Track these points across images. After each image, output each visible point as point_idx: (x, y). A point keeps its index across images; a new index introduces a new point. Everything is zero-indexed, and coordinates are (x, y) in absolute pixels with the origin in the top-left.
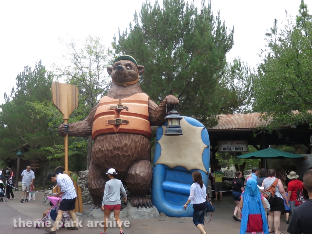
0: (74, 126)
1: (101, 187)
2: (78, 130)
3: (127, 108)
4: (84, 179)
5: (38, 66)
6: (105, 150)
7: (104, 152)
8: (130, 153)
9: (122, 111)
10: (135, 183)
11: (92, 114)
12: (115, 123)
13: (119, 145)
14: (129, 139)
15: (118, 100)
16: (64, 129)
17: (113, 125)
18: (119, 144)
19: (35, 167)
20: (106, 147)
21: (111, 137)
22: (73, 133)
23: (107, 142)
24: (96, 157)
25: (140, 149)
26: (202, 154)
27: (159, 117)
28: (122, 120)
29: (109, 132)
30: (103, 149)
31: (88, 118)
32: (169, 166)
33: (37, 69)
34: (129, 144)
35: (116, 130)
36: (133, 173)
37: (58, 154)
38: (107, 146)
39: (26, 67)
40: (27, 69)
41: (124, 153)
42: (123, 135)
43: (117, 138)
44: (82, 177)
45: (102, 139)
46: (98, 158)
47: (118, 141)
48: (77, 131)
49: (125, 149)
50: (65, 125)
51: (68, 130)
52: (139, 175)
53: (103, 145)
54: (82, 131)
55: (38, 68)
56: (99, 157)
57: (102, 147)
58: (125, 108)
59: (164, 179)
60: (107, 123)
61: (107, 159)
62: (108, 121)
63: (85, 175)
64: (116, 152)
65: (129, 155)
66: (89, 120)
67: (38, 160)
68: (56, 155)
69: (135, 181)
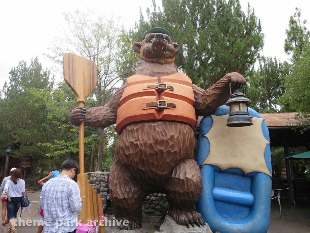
0: (92, 112)
1: (130, 196)
2: (97, 118)
3: (172, 87)
4: (94, 182)
5: (33, 62)
6: (141, 144)
7: (140, 148)
8: (176, 149)
9: (165, 91)
10: (185, 191)
11: (116, 97)
12: (157, 107)
13: (162, 138)
14: (176, 130)
15: (156, 78)
16: (80, 114)
17: (154, 110)
18: (163, 135)
19: (26, 165)
20: (143, 140)
21: (151, 127)
22: (89, 121)
23: (144, 133)
24: (124, 154)
25: (188, 144)
26: (264, 152)
27: (210, 103)
28: (167, 103)
29: (149, 119)
30: (138, 143)
31: (110, 103)
32: (221, 167)
33: (33, 66)
34: (176, 137)
35: (158, 117)
36: (182, 177)
37: (59, 151)
38: (145, 138)
39: (21, 61)
40: (22, 64)
41: (169, 149)
42: (167, 123)
43: (159, 128)
44: (93, 180)
45: (135, 128)
46: (127, 156)
47: (161, 132)
48: (95, 119)
49: (171, 143)
50: (82, 109)
51: (85, 116)
52: (192, 180)
53: (138, 138)
54: (103, 119)
55: (34, 64)
56: (130, 155)
57: (136, 141)
58: (168, 87)
59: (214, 185)
60: (145, 106)
61: (144, 157)
62: (145, 105)
63: (96, 177)
64: (159, 147)
65: (176, 151)
66: (111, 105)
67: (30, 158)
68: (57, 152)
69: (185, 188)
